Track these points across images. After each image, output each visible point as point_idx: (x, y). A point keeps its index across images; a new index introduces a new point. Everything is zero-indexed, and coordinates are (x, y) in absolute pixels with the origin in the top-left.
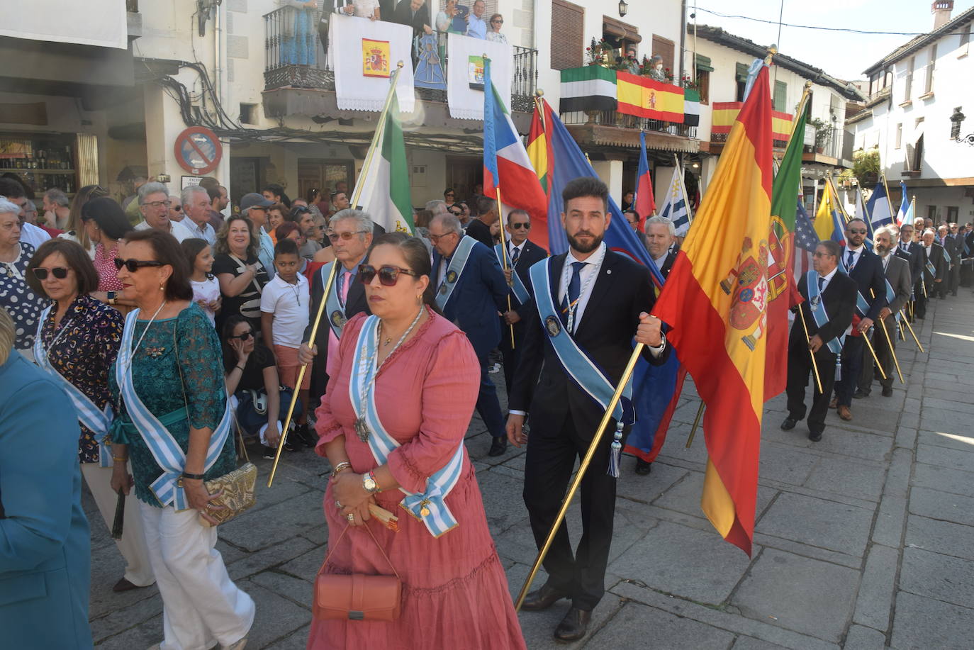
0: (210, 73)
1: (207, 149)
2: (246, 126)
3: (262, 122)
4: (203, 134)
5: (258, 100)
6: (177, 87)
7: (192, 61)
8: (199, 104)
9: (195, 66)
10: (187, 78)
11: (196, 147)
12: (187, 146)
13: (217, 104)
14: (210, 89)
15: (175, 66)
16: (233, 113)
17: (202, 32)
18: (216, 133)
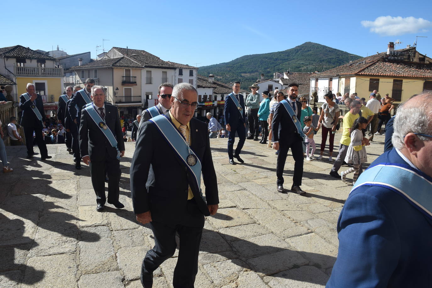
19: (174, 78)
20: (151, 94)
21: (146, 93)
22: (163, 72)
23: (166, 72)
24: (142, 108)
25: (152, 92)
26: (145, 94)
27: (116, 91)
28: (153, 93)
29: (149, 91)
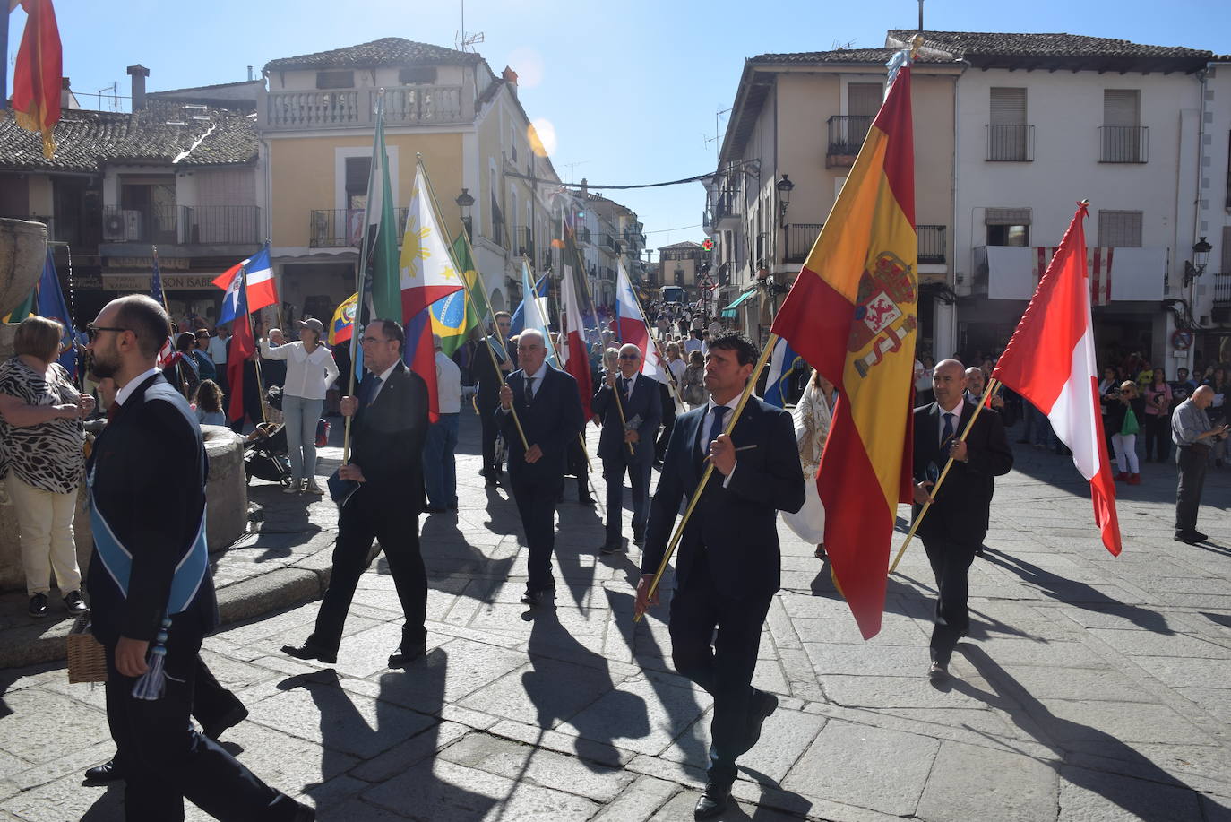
0: (1188, 304)
1: (1186, 338)
2: (1203, 327)
3: (1211, 325)
4: (1186, 332)
5: (1210, 314)
6: (1174, 310)
7: (1180, 298)
8: (1183, 318)
9: (1183, 302)
10: (1178, 307)
11: (1182, 338)
12: (1178, 337)
13: (1191, 318)
14: (1188, 309)
15: (1173, 302)
16: (1197, 319)
17: (1186, 286)
18: (1189, 331)
19: (1190, 125)
20: (1024, 218)
21: (988, 211)
22: (1107, 92)
23: (1135, 94)
24: (953, 294)
25: (1028, 212)
26: (980, 216)
27: (784, 195)
28: (1035, 217)
29: (1007, 201)
